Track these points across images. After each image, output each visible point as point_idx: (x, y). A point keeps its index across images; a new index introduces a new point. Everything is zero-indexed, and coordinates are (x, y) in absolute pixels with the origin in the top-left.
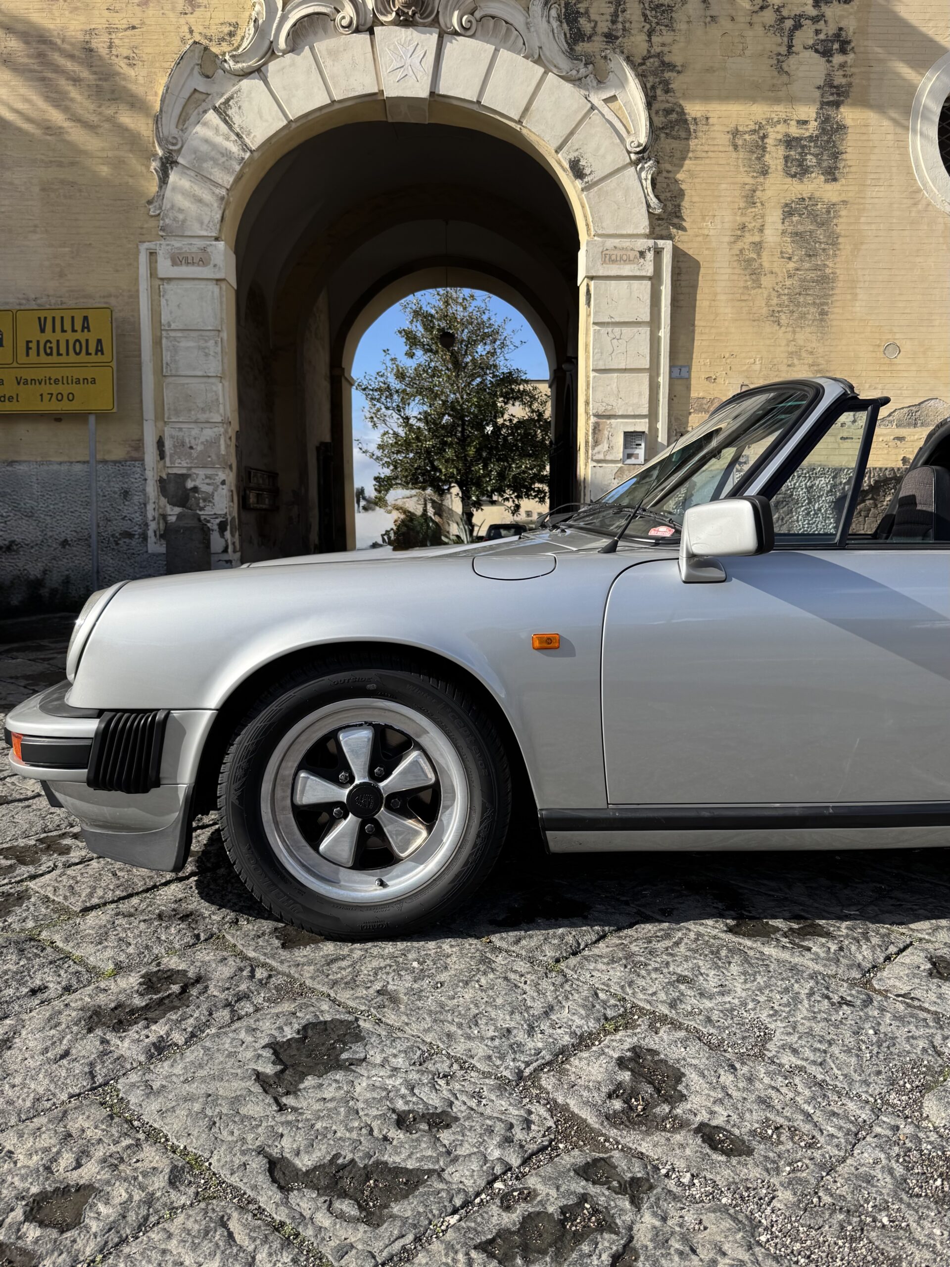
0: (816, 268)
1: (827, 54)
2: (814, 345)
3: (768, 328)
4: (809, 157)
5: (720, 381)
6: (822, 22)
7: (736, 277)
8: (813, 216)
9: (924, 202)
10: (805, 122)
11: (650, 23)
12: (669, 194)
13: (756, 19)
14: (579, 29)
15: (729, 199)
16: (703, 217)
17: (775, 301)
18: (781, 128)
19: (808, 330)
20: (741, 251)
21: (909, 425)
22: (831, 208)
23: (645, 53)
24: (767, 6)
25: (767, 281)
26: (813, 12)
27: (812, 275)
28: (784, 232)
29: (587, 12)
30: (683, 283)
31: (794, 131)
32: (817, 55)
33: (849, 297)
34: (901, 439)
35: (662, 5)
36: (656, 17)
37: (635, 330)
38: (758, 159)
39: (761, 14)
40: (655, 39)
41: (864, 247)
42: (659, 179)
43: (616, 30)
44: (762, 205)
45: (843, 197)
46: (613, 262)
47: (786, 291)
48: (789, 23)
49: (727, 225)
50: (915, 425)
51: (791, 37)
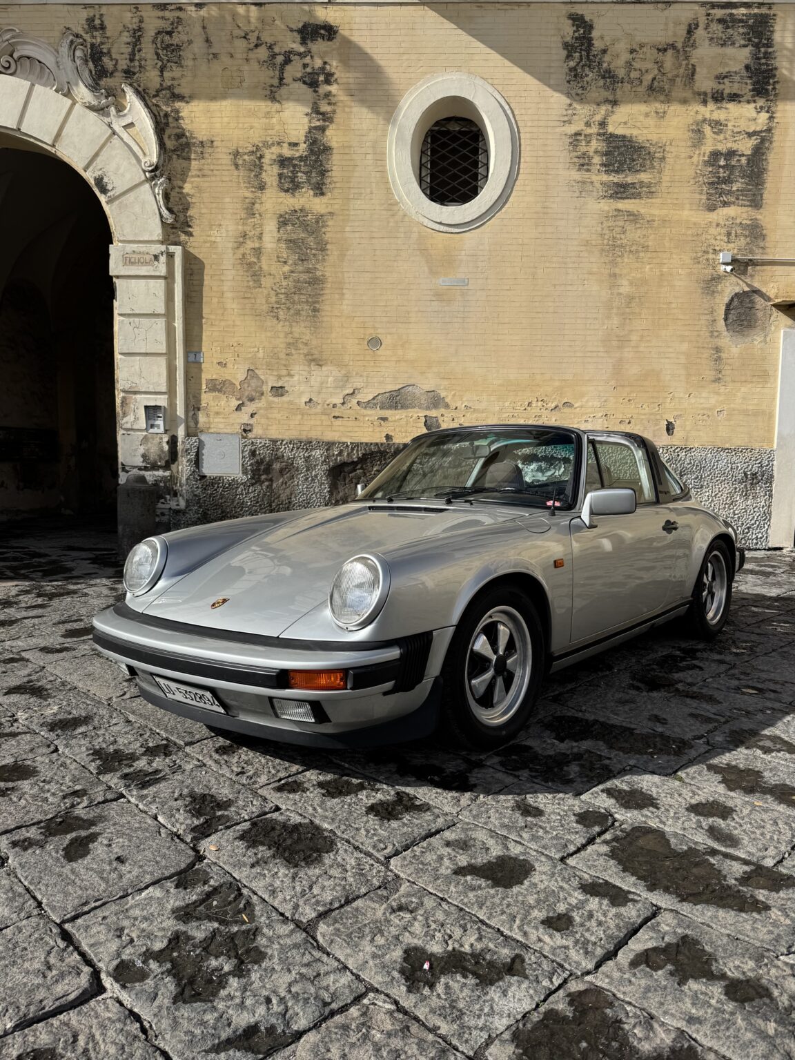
0: (308, 271)
1: (313, 84)
2: (307, 338)
3: (270, 322)
4: (299, 174)
5: (230, 365)
6: (309, 57)
7: (240, 278)
8: (305, 226)
9: (401, 213)
10: (296, 145)
11: (162, 61)
12: (181, 207)
13: (251, 55)
14: (102, 66)
15: (231, 211)
16: (211, 226)
17: (273, 299)
18: (276, 150)
19: (303, 324)
20: (244, 255)
21: (390, 407)
22: (320, 219)
23: (158, 86)
24: (261, 45)
25: (267, 282)
26: (302, 49)
27: (304, 277)
28: (279, 240)
29: (109, 52)
30: (195, 282)
31: (287, 152)
32: (305, 87)
33: (337, 296)
34: (384, 419)
35: (172, 45)
36: (167, 55)
37: (154, 320)
38: (256, 176)
39: (255, 51)
40: (166, 74)
41: (349, 253)
42: (173, 194)
43: (134, 67)
44: (260, 215)
45: (330, 209)
46: (133, 263)
47: (283, 291)
48: (280, 59)
49: (231, 233)
50: (396, 408)
51: (282, 71)
